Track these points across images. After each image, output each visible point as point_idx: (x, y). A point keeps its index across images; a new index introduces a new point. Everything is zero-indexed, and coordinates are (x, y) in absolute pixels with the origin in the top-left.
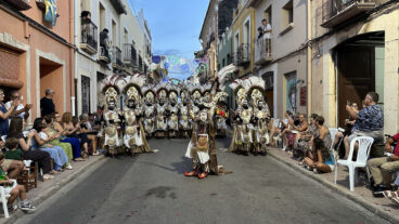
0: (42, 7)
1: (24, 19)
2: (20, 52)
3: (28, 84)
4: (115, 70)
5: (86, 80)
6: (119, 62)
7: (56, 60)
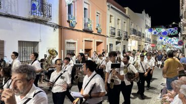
0: (97, 29)
1: (93, 33)
2: (92, 41)
3: (93, 48)
4: (124, 39)
5: (111, 45)
6: (126, 37)
7: (101, 41)
